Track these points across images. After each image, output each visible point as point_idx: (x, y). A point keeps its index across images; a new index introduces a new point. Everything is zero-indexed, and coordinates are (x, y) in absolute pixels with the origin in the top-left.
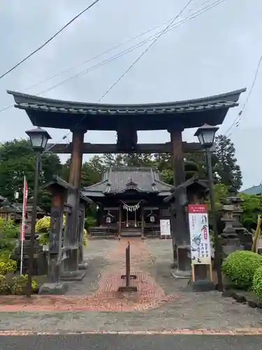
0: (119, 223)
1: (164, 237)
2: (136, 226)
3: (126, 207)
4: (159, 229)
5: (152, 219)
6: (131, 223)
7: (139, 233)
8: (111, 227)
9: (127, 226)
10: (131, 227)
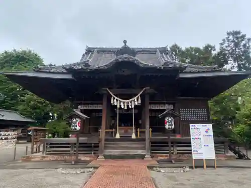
0: (103, 131)
1: (199, 164)
2: (134, 136)
3: (115, 101)
4: (188, 144)
5: (169, 123)
6: (126, 132)
7: (140, 152)
8: (83, 139)
9: (118, 136)
10: (126, 138)
